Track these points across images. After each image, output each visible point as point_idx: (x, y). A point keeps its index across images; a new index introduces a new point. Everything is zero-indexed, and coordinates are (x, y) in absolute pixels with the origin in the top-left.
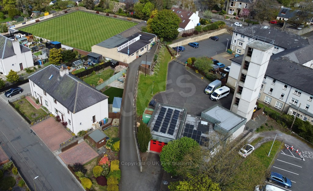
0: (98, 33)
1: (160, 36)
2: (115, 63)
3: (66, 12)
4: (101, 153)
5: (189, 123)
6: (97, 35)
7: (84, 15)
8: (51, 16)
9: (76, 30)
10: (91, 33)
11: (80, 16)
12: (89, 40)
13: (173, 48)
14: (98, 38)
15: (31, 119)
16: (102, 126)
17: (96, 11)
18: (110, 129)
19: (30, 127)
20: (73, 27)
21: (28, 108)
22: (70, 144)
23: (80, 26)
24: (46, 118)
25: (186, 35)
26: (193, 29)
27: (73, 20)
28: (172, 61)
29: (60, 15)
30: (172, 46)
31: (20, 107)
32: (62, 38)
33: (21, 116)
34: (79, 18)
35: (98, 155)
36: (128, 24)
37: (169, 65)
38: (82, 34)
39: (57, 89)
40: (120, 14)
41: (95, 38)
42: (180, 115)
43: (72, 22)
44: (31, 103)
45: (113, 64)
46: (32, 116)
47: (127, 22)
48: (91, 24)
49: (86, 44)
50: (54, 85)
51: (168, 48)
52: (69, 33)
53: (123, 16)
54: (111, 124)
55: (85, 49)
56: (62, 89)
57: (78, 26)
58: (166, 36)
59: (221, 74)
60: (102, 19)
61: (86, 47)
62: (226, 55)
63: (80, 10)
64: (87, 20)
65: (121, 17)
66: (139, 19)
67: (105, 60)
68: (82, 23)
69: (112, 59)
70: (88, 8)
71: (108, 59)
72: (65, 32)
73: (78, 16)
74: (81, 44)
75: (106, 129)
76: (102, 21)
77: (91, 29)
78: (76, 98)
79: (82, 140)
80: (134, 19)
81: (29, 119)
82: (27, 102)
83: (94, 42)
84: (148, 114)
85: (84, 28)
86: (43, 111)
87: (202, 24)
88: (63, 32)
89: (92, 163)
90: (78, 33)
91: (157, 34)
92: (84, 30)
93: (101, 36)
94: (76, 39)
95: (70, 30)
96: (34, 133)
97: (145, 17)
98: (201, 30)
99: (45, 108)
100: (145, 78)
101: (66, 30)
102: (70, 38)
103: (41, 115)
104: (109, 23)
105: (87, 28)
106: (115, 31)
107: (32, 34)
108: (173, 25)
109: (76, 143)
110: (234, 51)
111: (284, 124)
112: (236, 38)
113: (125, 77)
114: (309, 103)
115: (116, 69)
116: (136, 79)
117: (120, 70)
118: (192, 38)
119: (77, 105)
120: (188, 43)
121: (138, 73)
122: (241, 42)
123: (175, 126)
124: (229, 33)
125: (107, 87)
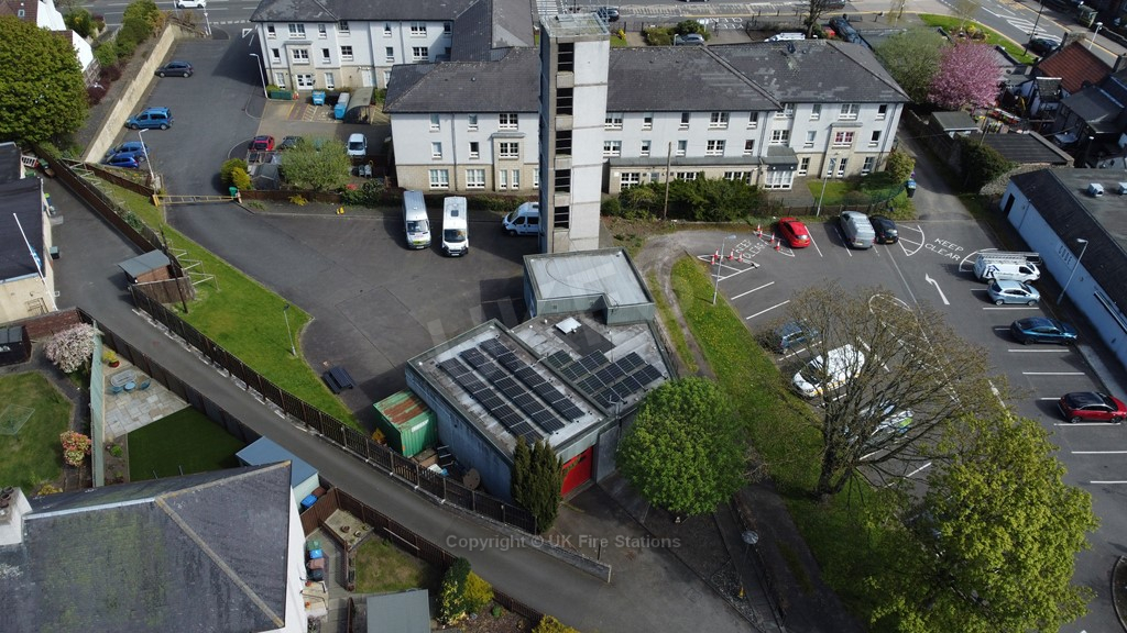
1: (30, 138)
2: (18, 338)
16: (332, 577)
18: (362, 566)
28: (168, 212)
30: (94, 156)
37: (179, 229)
39: (49, 613)
42: (512, 348)
45: (9, 349)
50: (6, 607)
54: (341, 546)
58: (59, 130)
62: (285, 110)
78: (223, 564)
84: (407, 417)
87: (88, 36)
98: (116, 57)
110: (288, 84)
111: (645, 213)
112: (275, 40)
113: (124, 363)
114: (648, 135)
115: (63, 358)
116: (174, 343)
117: (87, 351)
118: (121, 96)
119: (257, 587)
120: (122, 124)
121: (149, 320)
122: (299, 48)
123: (549, 387)
124: (193, 35)
125: (113, 445)
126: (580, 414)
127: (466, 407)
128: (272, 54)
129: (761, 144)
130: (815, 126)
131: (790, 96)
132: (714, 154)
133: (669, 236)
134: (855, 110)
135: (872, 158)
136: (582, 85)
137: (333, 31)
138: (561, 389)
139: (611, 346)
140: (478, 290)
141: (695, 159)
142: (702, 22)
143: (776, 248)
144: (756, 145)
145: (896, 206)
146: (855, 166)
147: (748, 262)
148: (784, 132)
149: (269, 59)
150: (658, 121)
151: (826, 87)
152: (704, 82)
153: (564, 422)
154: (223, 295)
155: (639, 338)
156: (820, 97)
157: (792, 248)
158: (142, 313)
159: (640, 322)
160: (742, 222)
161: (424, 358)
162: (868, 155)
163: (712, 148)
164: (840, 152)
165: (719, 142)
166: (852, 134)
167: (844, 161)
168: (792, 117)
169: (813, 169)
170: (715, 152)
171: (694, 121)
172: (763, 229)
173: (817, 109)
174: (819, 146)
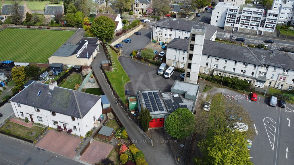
0: (41, 45)
1: (102, 38)
2: (79, 68)
4: (115, 144)
5: (166, 99)
6: (43, 48)
7: (16, 31)
9: (18, 47)
10: (35, 46)
11: (13, 33)
12: (38, 53)
13: (114, 46)
14: (45, 50)
15: (30, 138)
16: (102, 122)
17: (27, 26)
18: (109, 123)
19: (35, 145)
20: (12, 44)
21: (21, 130)
22: (83, 147)
23: (20, 42)
24: (45, 132)
25: (119, 35)
26: (121, 29)
27: (7, 37)
28: (120, 57)
30: (113, 44)
31: (10, 131)
32: (8, 56)
33: (17, 139)
34: (12, 35)
35: (113, 147)
36: (64, 33)
37: (119, 60)
38: (27, 49)
39: (52, 102)
40: (53, 25)
41: (42, 50)
42: (159, 95)
43: (8, 40)
44: (19, 124)
45: (78, 70)
46: (30, 136)
47: (63, 31)
48: (29, 39)
49: (37, 57)
50: (47, 99)
51: (111, 47)
52: (12, 51)
53: (57, 26)
54: (107, 118)
55: (40, 61)
56: (58, 101)
57: (17, 42)
58: (107, 38)
59: (159, 59)
60: (36, 32)
61: (40, 60)
62: (153, 44)
63: (9, 27)
64: (23, 36)
65: (54, 28)
66: (73, 27)
67: (67, 67)
68: (19, 39)
69: (75, 65)
70: (17, 24)
71: (70, 66)
72: (7, 50)
73: (10, 33)
74: (32, 58)
75: (106, 123)
76: (38, 34)
77: (32, 42)
78: (78, 105)
79: (92, 139)
80: (68, 28)
81: (28, 139)
82: (15, 124)
83: (44, 54)
84: (133, 101)
85: (25, 43)
86: (38, 127)
87: (125, 24)
88: (5, 50)
89: (113, 154)
90: (22, 49)
91: (99, 37)
92: (25, 45)
93: (47, 47)
94: (24, 55)
95: (11, 48)
96: (43, 150)
97: (79, 25)
98: (127, 29)
99: (39, 124)
100: (109, 74)
101: (7, 48)
102: (18, 55)
103: (38, 132)
104: (46, 35)
105: (28, 43)
106: (57, 41)
108: (111, 28)
109: (89, 144)
110: (157, 40)
111: (216, 82)
112: (156, 30)
113: (94, 78)
114: (225, 65)
115: (84, 73)
116: (103, 77)
117: (88, 73)
118: (123, 36)
119: (82, 111)
120: (122, 41)
121: (102, 72)
122: (161, 33)
123: (161, 104)
124: (145, 28)
125: (83, 89)
126: (163, 110)
127: (142, 102)
128: (155, 33)
129: (256, 74)
130: (274, 73)
131: (267, 63)
132: (243, 74)
133: (220, 88)
134: (287, 71)
135: (292, 86)
136: (196, 45)
137: (168, 30)
138: (163, 105)
139: (183, 102)
140: (166, 86)
141: (237, 74)
142: (266, 45)
143: (247, 99)
144: (254, 74)
145: (291, 100)
146: (286, 87)
147: (237, 100)
148: (265, 73)
149: (154, 34)
150: (228, 62)
151: (279, 63)
152: (244, 55)
153: (159, 110)
154: (117, 73)
155: (190, 103)
156: (277, 65)
157: (251, 100)
158: (102, 71)
159: (192, 100)
160: (242, 91)
161: (141, 91)
162: (290, 85)
163: (242, 72)
164: (281, 82)
165: (244, 71)
166: (285, 78)
167: (282, 85)
168: (267, 69)
169: (272, 85)
170: (243, 73)
171: (238, 63)
172: (246, 94)
173: (275, 69)
174: (275, 79)
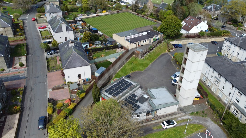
0: (128, 27)
2: (120, 46)
3: (118, 12)
4: (72, 97)
5: (135, 94)
7: (129, 15)
8: (108, 13)
9: (115, 24)
10: (123, 26)
13: (173, 44)
17: (137, 13)
19: (47, 73)
21: (54, 63)
22: (59, 87)
24: (58, 70)
25: (189, 37)
26: (196, 33)
28: (166, 53)
29: (114, 13)
31: (50, 61)
33: (47, 66)
35: (69, 98)
37: (161, 55)
42: (131, 87)
46: (52, 68)
47: (152, 23)
48: (128, 21)
51: (168, 43)
53: (152, 18)
54: (90, 82)
56: (66, 54)
57: (119, 21)
58: (168, 35)
60: (138, 18)
64: (127, 18)
68: (123, 20)
70: (133, 10)
71: (118, 44)
72: (108, 24)
73: (124, 16)
75: (86, 85)
76: (136, 20)
77: (126, 24)
79: (68, 87)
80: (159, 21)
81: (49, 69)
82: (56, 59)
86: (60, 66)
87: (210, 31)
91: (162, 33)
96: (47, 77)
98: (205, 35)
100: (134, 60)
107: (86, 22)
110: (223, 54)
112: (226, 44)
118: (193, 39)
119: (67, 65)
122: (229, 48)
123: (121, 92)
126: (115, 97)
127: (113, 84)
128: (224, 46)
133: (213, 123)
136: (188, 59)
137: (237, 48)
139: (142, 104)
153: (112, 95)
